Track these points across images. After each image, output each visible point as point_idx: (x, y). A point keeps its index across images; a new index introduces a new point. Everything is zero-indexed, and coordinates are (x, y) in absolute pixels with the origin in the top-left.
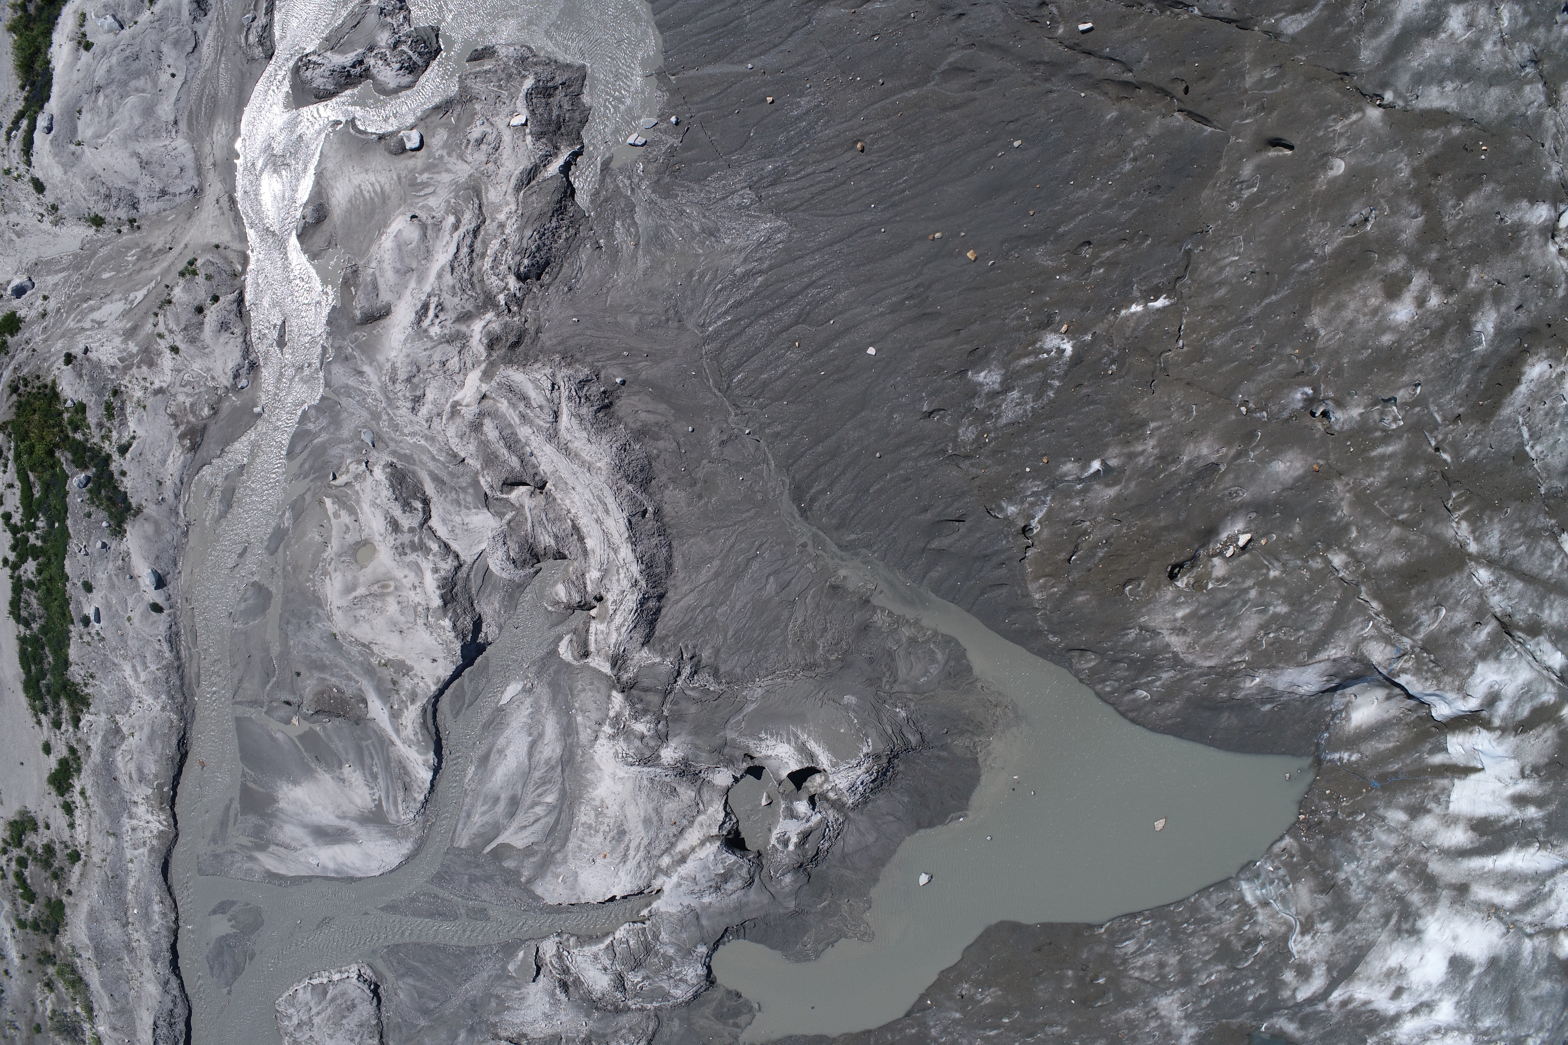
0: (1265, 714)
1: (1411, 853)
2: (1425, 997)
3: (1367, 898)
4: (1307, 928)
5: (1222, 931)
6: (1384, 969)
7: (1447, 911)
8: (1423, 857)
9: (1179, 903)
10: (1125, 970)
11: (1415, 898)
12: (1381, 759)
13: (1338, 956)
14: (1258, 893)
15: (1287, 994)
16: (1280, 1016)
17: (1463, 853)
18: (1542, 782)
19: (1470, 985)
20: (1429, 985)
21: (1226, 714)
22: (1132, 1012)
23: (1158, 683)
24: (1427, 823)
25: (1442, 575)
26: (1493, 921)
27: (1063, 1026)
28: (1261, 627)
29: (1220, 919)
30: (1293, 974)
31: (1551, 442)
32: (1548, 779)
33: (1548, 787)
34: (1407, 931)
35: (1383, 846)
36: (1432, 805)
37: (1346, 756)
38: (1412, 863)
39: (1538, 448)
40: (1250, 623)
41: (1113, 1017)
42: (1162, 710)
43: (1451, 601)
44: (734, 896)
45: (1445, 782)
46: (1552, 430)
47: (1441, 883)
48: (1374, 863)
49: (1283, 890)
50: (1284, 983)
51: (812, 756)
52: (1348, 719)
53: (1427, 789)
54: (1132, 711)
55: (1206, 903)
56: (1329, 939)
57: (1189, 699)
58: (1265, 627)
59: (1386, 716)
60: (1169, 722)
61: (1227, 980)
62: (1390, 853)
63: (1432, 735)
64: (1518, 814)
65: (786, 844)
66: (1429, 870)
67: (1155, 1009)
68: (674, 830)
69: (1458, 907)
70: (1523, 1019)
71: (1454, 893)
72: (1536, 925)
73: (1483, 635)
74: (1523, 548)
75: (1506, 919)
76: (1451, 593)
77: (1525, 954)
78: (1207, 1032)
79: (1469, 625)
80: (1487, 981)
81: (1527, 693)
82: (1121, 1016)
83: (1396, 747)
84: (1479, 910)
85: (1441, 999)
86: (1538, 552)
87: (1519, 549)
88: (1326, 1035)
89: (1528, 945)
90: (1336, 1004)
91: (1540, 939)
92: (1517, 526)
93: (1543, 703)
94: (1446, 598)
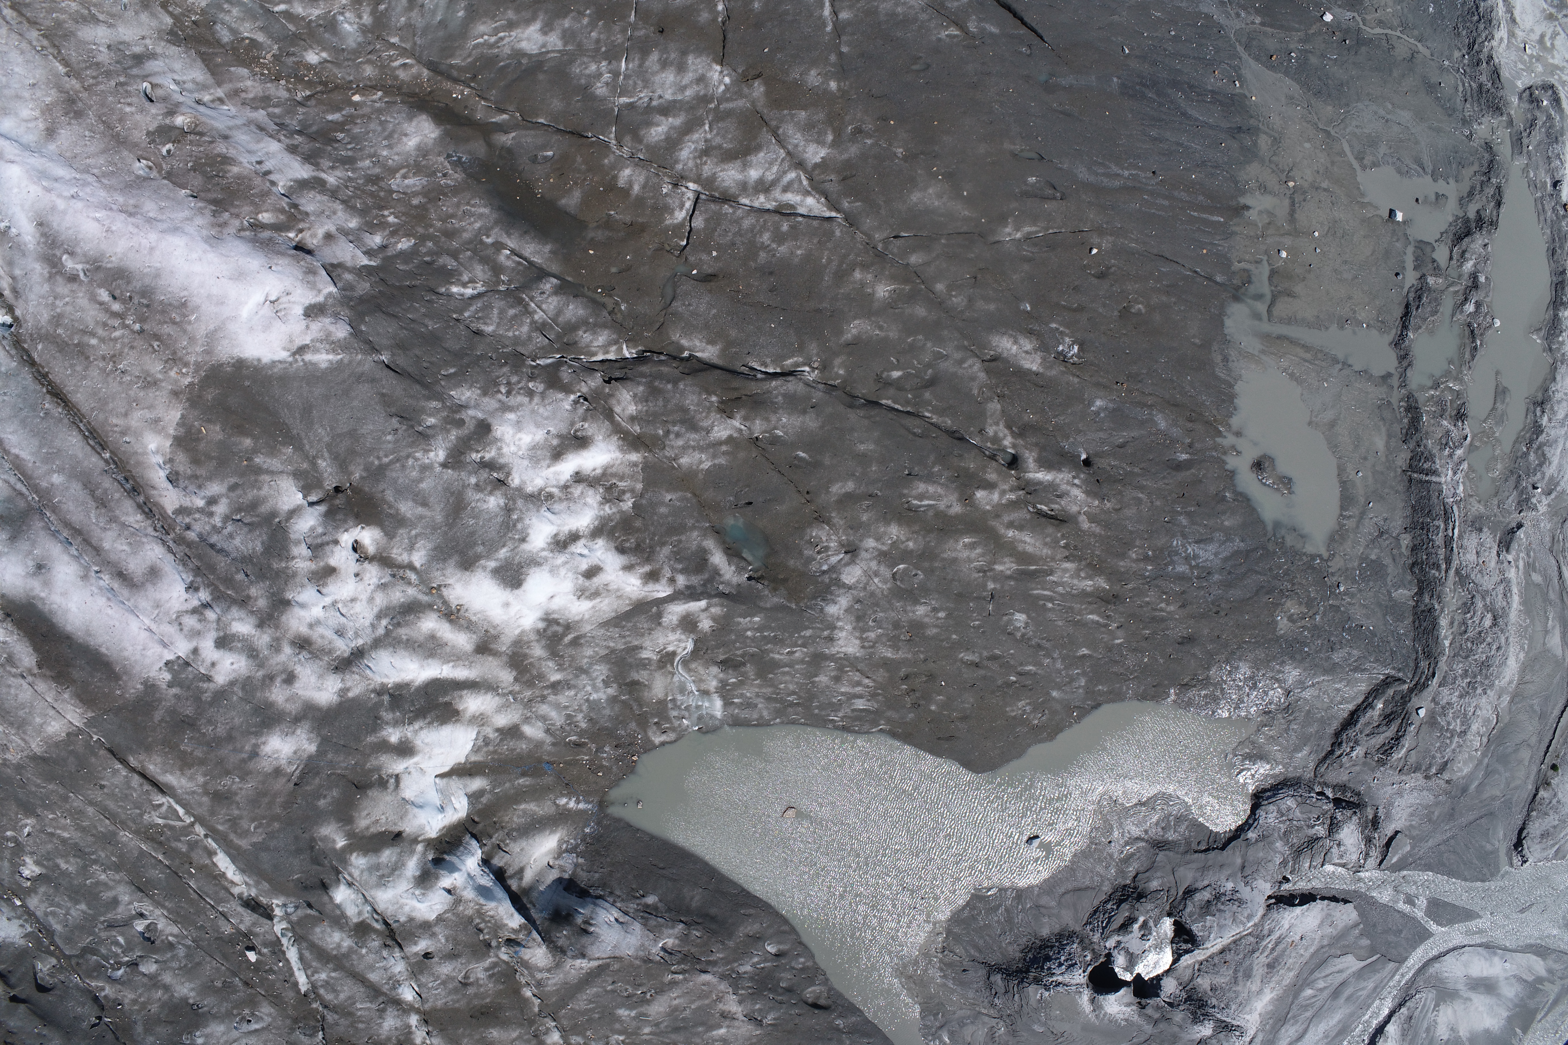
0: (653, 892)
1: (528, 694)
2: (561, 559)
4: (667, 659)
5: (760, 686)
6: (598, 600)
7: (506, 631)
8: (517, 688)
9: (794, 722)
10: (876, 688)
11: (538, 651)
12: (535, 793)
13: (646, 626)
14: (707, 704)
15: (716, 610)
16: (728, 583)
17: (472, 686)
18: (378, 769)
19: (503, 553)
20: (553, 571)
21: (694, 905)
22: (889, 654)
23: (756, 960)
24: (502, 720)
25: (456, 1011)
26: (454, 603)
27: (962, 660)
28: (648, 1002)
29: (757, 696)
30: (700, 625)
33: (372, 763)
34: (558, 624)
35: (557, 706)
36: (492, 735)
38: (530, 684)
40: (658, 1008)
41: (910, 656)
42: (756, 927)
43: (452, 987)
44: (1206, 883)
45: (473, 758)
47: (505, 658)
48: (572, 693)
49: (679, 697)
50: (714, 619)
51: (1092, 1001)
52: (559, 842)
53: (495, 752)
54: (784, 932)
55: (765, 713)
56: (647, 643)
57: (730, 935)
58: (644, 1001)
59: (523, 843)
60: (752, 911)
61: (775, 644)
62: (552, 698)
63: (480, 812)
64: (409, 731)
65: (1144, 925)
66: (514, 673)
67: (863, 647)
68: (1229, 957)
70: (446, 489)
71: (492, 646)
72: (402, 578)
73: (422, 945)
74: (359, 1006)
75: (439, 602)
76: (450, 993)
77: (423, 553)
78: (815, 598)
79: (436, 959)
80: (480, 549)
81: (382, 876)
82: (900, 655)
83: (518, 802)
84: (470, 622)
85: (543, 550)
86: (342, 996)
87: (364, 1007)
88: (678, 529)
89: (418, 558)
90: (664, 581)
91: (400, 559)
92: (361, 1026)
93: (365, 855)
94: (455, 991)
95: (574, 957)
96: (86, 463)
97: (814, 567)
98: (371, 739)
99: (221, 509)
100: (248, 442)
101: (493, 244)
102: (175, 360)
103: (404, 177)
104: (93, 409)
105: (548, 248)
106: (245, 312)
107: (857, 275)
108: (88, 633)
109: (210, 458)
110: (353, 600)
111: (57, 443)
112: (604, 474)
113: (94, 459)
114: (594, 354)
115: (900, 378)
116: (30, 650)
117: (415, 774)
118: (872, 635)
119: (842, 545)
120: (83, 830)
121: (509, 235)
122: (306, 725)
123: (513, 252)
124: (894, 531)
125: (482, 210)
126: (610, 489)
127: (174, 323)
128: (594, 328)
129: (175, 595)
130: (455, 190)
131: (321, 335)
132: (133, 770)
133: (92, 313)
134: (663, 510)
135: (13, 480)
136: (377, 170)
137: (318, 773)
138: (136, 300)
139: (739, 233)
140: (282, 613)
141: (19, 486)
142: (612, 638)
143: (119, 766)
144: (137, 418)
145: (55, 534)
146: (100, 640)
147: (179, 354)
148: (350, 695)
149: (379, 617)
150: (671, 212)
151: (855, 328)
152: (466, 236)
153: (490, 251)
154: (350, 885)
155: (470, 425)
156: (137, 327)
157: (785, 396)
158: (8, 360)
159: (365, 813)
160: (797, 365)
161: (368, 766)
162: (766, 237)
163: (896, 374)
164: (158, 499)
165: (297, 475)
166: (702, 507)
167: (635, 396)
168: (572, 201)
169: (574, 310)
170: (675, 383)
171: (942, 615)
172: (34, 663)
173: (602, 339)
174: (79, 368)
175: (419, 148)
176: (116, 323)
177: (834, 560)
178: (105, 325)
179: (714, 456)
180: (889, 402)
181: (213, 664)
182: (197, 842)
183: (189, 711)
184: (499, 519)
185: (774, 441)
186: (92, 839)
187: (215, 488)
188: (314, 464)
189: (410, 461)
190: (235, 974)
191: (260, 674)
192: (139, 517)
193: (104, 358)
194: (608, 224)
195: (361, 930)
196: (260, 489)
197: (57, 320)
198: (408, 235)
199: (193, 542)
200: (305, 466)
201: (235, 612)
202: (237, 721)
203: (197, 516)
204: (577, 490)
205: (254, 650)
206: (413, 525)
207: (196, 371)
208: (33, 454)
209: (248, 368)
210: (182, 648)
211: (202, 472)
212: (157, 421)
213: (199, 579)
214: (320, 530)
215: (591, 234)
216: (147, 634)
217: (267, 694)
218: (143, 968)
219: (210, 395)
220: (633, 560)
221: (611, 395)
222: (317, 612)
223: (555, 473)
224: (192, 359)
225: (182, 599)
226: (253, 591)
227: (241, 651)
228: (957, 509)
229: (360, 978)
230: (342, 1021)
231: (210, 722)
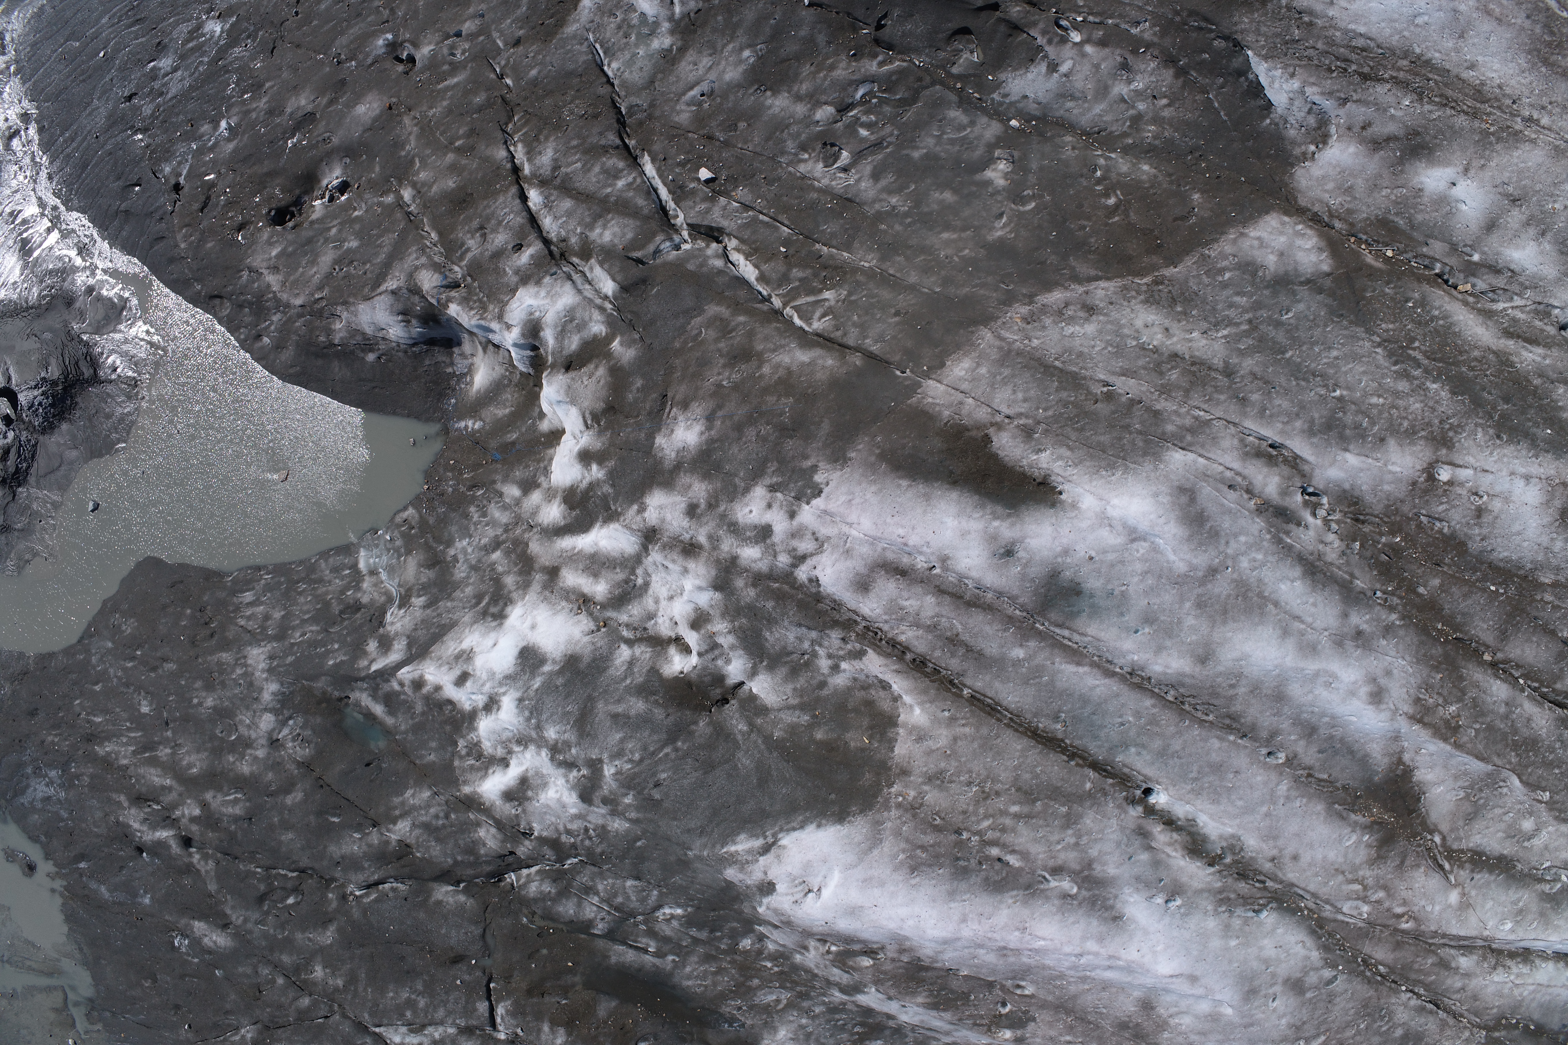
0: (373, 365)
1: (516, 532)
3: (468, 577)
4: (405, 601)
5: (326, 593)
6: (456, 651)
7: (534, 597)
8: (524, 536)
9: (300, 563)
10: (235, 618)
11: (509, 581)
12: (500, 427)
13: (419, 632)
14: (370, 561)
15: (363, 663)
16: (362, 690)
17: (558, 531)
18: (600, 433)
19: (537, 683)
20: (492, 675)
21: (336, 363)
22: (226, 656)
23: (273, 328)
24: (533, 498)
25: (486, 197)
26: (582, 615)
27: (174, 663)
28: (336, 262)
29: (329, 582)
30: (375, 644)
31: (628, 56)
32: (606, 429)
34: (492, 616)
35: (494, 523)
36: (542, 479)
37: (470, 423)
38: (515, 543)
39: (615, 65)
40: (328, 259)
41: (209, 658)
42: (284, 357)
43: (493, 222)
45: (551, 452)
46: (627, 44)
47: (536, 566)
48: (481, 542)
49: (392, 562)
50: (365, 653)
52: (471, 383)
53: (537, 462)
54: (264, 357)
55: (322, 566)
56: (418, 614)
57: (298, 345)
58: (339, 263)
59: (495, 375)
60: (291, 370)
61: (315, 641)
62: (497, 532)
64: (588, 477)
66: (529, 551)
67: (245, 657)
69: (547, 593)
70: (595, 737)
71: (546, 577)
72: (635, 629)
73: (525, 257)
74: (579, 165)
75: (596, 613)
76: (493, 213)
77: (618, 662)
78: (291, 693)
79: (510, 247)
80: (560, 681)
81: (571, 321)
82: (215, 658)
83: (512, 414)
84: (567, 599)
85: (504, 694)
86: (597, 169)
87: (574, 166)
88: (417, 728)
89: (624, 653)
90: (407, 683)
91: (643, 648)
92: (575, 143)
93: (595, 336)
94: (488, 219)
95: (399, 288)
96: (988, 678)
97: (300, 720)
98: (611, 463)
99: (824, 664)
100: (819, 735)
101: (666, 955)
102: (913, 809)
103: (778, 1001)
104: (998, 736)
105: (613, 960)
106: (836, 877)
107: (340, 982)
108: (927, 497)
109: (856, 710)
110: (671, 598)
111: (1031, 691)
112: (487, 769)
113: (979, 685)
114: (538, 872)
115: (287, 897)
116: (1001, 454)
117: (577, 432)
118: (239, 671)
119: (283, 745)
120: (923, 250)
121: (654, 965)
122: (668, 464)
123: (646, 951)
124: (245, 768)
125: (690, 983)
126: (480, 756)
127: (923, 848)
128: (543, 897)
129: (829, 571)
130: (723, 997)
131: (749, 868)
132: (857, 349)
133: (1022, 840)
134: (433, 744)
135: (1076, 637)
136: (805, 1004)
137: (649, 414)
138: (973, 862)
139: (445, 1003)
140: (717, 577)
141: (1066, 633)
142: (449, 612)
143: (875, 348)
144: (942, 738)
145: (1000, 594)
146: (910, 494)
147: (908, 816)
148: (635, 507)
149: (647, 584)
150: (507, 1011)
151: (328, 937)
152: (694, 959)
153: (666, 948)
154: (606, 297)
155: (597, 800)
156: (965, 835)
157: (363, 869)
158: (1128, 761)
159: (602, 382)
160: (367, 895)
161: (608, 434)
162: (422, 1003)
163: (291, 901)
164: (888, 661)
165: (764, 710)
166: (403, 753)
167: (484, 845)
168: (605, 1007)
169: (568, 909)
170: (456, 863)
171: (195, 701)
172: (995, 439)
173: (533, 889)
174: (1027, 776)
175: (775, 1030)
176: (990, 835)
177: (285, 731)
178: (1003, 830)
179: (403, 803)
180: (290, 874)
181: (769, 506)
182: (779, 286)
183: (790, 445)
184: (544, 717)
185: (359, 828)
186: (910, 243)
187: (839, 681)
188: (751, 724)
189: (637, 756)
190: (726, 144)
191: (722, 508)
192: (902, 638)
193: (998, 794)
194: (565, 991)
195: (586, 252)
196: (795, 689)
197: (1069, 821)
198: (746, 952)
199: (832, 627)
200: (759, 721)
201: (763, 566)
202: (735, 449)
203: (841, 653)
204: (500, 752)
205: (733, 532)
206: (628, 689)
207: (887, 800)
208: (1059, 671)
209: (833, 814)
210: (807, 514)
211: (860, 694)
212: (920, 739)
213: (814, 590)
214: (720, 663)
215: (577, 979)
216: (849, 520)
217: (710, 487)
218: (830, 110)
219: (868, 778)
220: (437, 696)
221: (503, 842)
222: (689, 584)
223: (521, 764)
224: (894, 813)
225: (819, 568)
226: (752, 592)
227: (746, 527)
228: (208, 796)
229: (582, 197)
230: (594, 140)
231: (764, 439)
